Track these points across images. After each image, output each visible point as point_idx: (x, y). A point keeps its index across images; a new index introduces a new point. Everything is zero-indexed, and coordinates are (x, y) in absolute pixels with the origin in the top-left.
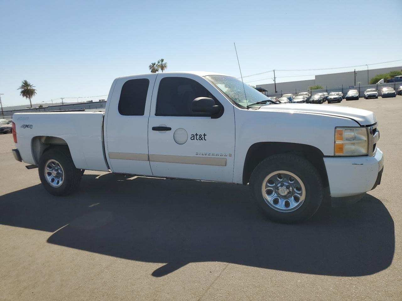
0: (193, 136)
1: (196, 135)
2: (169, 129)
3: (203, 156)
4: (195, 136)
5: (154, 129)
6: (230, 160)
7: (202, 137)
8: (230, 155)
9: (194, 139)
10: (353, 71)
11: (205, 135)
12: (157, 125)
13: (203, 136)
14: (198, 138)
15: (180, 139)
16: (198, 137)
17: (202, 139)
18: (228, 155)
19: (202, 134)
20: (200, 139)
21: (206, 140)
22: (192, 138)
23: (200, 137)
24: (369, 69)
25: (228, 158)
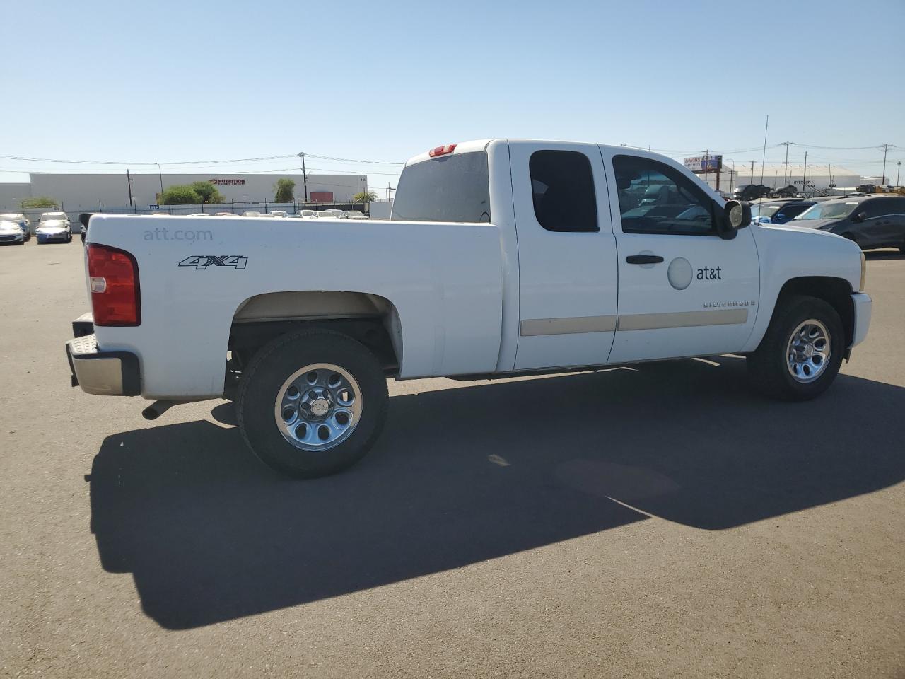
0: (701, 272)
1: (706, 270)
2: (660, 260)
3: (715, 309)
4: (704, 272)
5: (631, 260)
6: (752, 310)
7: (714, 274)
8: (753, 304)
9: (702, 278)
10: (125, 172)
11: (718, 269)
12: (635, 252)
13: (716, 272)
14: (708, 276)
15: (679, 279)
16: (709, 273)
17: (714, 277)
18: (750, 304)
19: (715, 268)
20: (712, 277)
21: (719, 278)
22: (700, 276)
23: (712, 273)
24: (163, 172)
25: (750, 308)
